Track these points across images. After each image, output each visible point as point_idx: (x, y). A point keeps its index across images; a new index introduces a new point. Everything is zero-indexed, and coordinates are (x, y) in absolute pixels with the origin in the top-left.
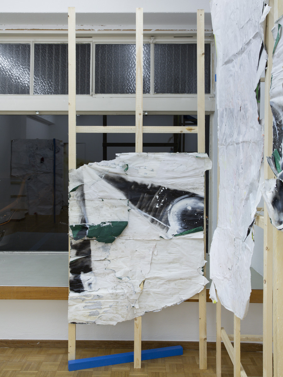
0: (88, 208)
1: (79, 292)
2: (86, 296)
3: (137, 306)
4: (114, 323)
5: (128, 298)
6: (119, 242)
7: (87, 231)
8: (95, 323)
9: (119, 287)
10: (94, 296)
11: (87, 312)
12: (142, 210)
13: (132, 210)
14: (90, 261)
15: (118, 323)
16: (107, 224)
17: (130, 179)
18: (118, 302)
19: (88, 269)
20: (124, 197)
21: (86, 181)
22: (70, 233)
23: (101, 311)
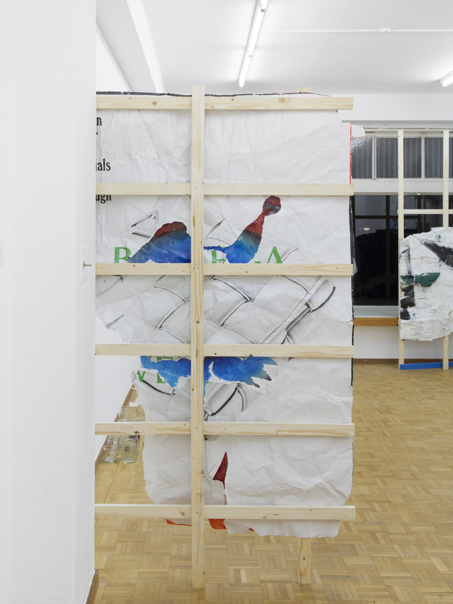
0: (412, 264)
1: (407, 319)
2: (412, 322)
3: (446, 328)
4: (431, 340)
5: (441, 322)
6: (434, 286)
7: (414, 279)
8: (418, 340)
9: (434, 316)
10: (418, 322)
11: (413, 332)
12: (449, 265)
13: (442, 265)
14: (414, 299)
15: (434, 340)
16: (425, 275)
17: (440, 245)
18: (433, 326)
19: (412, 304)
20: (437, 257)
21: (411, 246)
22: (400, 280)
23: (422, 332)
